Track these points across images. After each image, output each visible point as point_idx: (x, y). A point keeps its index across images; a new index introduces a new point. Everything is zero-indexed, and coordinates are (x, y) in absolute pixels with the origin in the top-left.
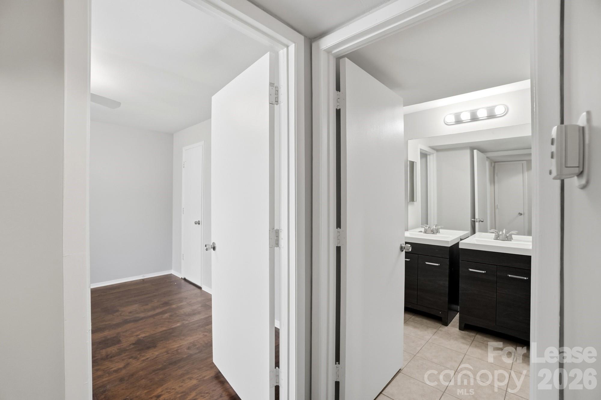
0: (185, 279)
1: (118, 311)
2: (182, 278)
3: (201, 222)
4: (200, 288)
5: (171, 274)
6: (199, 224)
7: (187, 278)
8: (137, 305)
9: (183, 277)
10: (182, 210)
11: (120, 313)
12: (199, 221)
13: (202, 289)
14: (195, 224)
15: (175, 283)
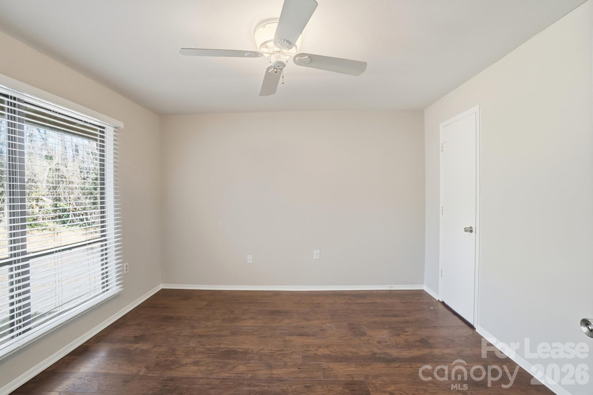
0: (443, 303)
1: (364, 334)
2: (439, 300)
3: (476, 228)
4: (472, 327)
5: (423, 290)
6: (471, 231)
7: (446, 302)
8: (386, 332)
9: (441, 300)
10: (441, 209)
11: (367, 338)
12: (471, 227)
13: (476, 330)
14: (466, 231)
15: (431, 307)
